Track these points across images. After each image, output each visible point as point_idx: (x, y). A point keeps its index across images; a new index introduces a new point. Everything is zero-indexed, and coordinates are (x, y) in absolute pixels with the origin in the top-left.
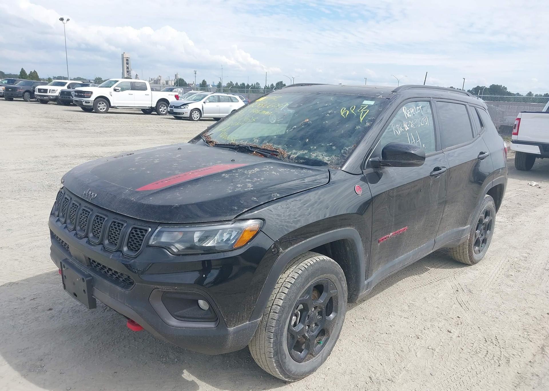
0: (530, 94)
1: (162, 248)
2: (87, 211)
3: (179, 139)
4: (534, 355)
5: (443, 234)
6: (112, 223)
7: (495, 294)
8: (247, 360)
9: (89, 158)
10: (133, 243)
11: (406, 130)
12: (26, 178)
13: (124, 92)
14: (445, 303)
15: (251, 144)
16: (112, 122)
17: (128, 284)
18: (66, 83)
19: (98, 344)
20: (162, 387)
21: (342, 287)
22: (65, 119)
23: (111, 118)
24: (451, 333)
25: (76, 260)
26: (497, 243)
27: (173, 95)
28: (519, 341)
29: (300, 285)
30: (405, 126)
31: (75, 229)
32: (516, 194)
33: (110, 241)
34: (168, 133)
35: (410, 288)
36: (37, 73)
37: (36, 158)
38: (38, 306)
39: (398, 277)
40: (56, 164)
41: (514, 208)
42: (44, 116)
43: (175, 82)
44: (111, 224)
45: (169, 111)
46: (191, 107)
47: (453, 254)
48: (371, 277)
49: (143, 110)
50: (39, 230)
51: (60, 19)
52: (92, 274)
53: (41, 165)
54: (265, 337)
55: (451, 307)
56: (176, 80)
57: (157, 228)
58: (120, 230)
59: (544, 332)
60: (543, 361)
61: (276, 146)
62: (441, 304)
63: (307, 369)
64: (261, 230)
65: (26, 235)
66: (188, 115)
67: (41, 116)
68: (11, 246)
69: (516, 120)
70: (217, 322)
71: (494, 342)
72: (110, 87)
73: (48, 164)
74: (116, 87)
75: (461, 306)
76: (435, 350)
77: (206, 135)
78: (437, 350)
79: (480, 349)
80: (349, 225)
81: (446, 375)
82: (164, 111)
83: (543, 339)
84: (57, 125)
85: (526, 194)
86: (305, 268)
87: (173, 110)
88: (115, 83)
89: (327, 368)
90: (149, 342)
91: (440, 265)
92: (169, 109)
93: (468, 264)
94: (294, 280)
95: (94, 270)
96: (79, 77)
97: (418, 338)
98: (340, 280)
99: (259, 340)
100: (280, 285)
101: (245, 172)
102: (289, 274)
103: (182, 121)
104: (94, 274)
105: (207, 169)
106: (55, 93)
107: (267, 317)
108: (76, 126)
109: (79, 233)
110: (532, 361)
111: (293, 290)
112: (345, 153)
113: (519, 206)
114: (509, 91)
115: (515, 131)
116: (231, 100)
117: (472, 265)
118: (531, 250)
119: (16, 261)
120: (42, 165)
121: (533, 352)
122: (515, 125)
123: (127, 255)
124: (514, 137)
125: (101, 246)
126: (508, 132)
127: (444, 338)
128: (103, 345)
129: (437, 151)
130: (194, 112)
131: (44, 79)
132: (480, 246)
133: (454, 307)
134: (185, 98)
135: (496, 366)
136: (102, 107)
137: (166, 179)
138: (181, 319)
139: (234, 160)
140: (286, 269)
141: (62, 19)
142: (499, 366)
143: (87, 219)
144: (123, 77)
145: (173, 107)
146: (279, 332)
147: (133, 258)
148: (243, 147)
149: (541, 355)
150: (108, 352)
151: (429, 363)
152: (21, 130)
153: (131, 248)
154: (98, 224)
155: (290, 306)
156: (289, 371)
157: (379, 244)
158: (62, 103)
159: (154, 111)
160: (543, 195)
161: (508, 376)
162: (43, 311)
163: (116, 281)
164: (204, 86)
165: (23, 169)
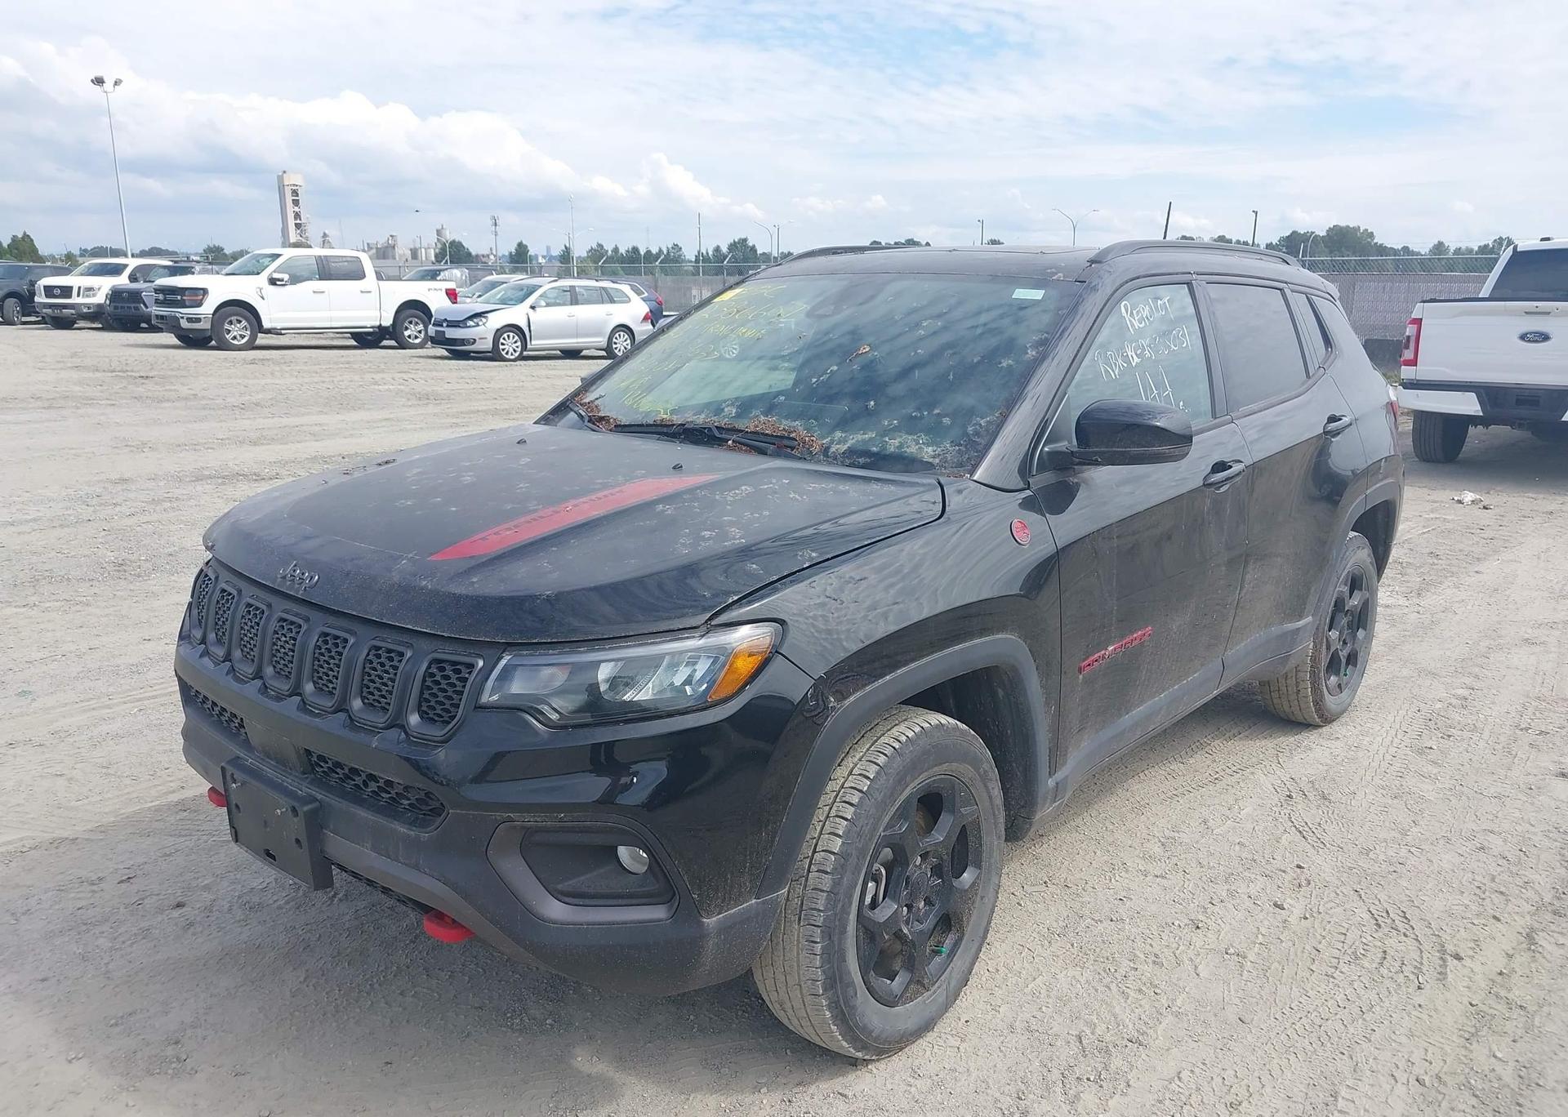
0: (1439, 247)
1: (514, 710)
2: (292, 623)
3: (472, 416)
4: (1510, 956)
5: (1243, 644)
6: (370, 651)
7: (1390, 801)
8: (744, 1011)
9: (220, 481)
10: (436, 701)
11: (1134, 364)
12: (47, 544)
13: (299, 286)
14: (1259, 831)
15: (717, 421)
16: (272, 374)
17: (424, 814)
18: (126, 266)
19: (328, 990)
20: (521, 1095)
21: (990, 797)
22: (132, 371)
23: (266, 363)
24: (1284, 909)
25: (268, 760)
26: (1384, 663)
27: (441, 290)
28: (1465, 921)
29: (885, 794)
30: (1129, 354)
31: (258, 675)
32: (1424, 527)
33: (366, 701)
34: (437, 398)
35: (1163, 796)
36: (32, 240)
37: (66, 488)
38: (143, 899)
39: (1126, 767)
40: (126, 501)
41: (1420, 567)
42: (69, 365)
43: (437, 251)
44: (368, 655)
45: (434, 335)
46: (496, 321)
47: (1269, 698)
48: (1064, 768)
49: (355, 336)
50: (111, 689)
51: (92, 81)
52: (318, 794)
53: (84, 507)
54: (798, 940)
55: (1278, 842)
56: (439, 246)
57: (500, 659)
58: (396, 668)
59: (1530, 894)
60: (1534, 970)
61: (785, 424)
62: (1249, 835)
63: (910, 1024)
64: (777, 652)
65: (77, 706)
66: (487, 345)
67: (61, 365)
68: (37, 738)
69: (1410, 323)
70: (672, 906)
71: (1401, 926)
72: (258, 274)
73: (103, 502)
74: (275, 271)
75: (1304, 837)
76: (1245, 957)
77: (584, 401)
78: (1251, 956)
79: (1365, 947)
80: (1002, 629)
81: (1280, 1019)
82: (416, 337)
83: (1529, 913)
84: (113, 388)
85: (1449, 526)
86: (894, 748)
87: (444, 332)
88: (273, 261)
89: (963, 1021)
90: (467, 978)
91: (1235, 731)
92: (432, 330)
93: (1311, 725)
94: (869, 783)
95: (321, 783)
96: (155, 248)
97: (1198, 927)
98: (984, 779)
99: (784, 949)
100: (830, 799)
101: (717, 497)
102: (853, 768)
103: (471, 362)
104: (324, 793)
105: (612, 494)
106: (94, 295)
107: (801, 884)
108: (171, 390)
109: (271, 683)
110: (1505, 971)
111: (868, 809)
112: (977, 434)
113: (1436, 561)
114: (1379, 242)
115: (1408, 354)
116: (608, 297)
117: (1323, 726)
118: (1477, 677)
119: (59, 778)
120: (88, 505)
121: (1506, 947)
122: (1409, 337)
123: (419, 736)
124: (1407, 372)
125: (342, 716)
126: (1387, 357)
127: (1266, 923)
128: (342, 992)
129: (1216, 418)
130: (505, 335)
131: (53, 258)
132: (1342, 674)
133: (1283, 841)
134: (475, 296)
135: (1410, 990)
136: (237, 331)
137: (506, 526)
138: (576, 901)
139: (681, 467)
140: (844, 755)
141: (99, 81)
142: (1419, 988)
143: (294, 645)
144: (286, 244)
145: (445, 325)
146: (837, 923)
147: (438, 742)
148: (696, 430)
149: (1527, 956)
150: (358, 1010)
151: (1233, 992)
152: (11, 408)
153: (431, 716)
154: (329, 657)
155: (862, 853)
156: (864, 1029)
157: (1081, 677)
158: (116, 326)
159: (387, 336)
160: (1497, 528)
161: (1446, 1014)
162: (161, 911)
163: (391, 809)
164: (520, 258)
165: (35, 520)
